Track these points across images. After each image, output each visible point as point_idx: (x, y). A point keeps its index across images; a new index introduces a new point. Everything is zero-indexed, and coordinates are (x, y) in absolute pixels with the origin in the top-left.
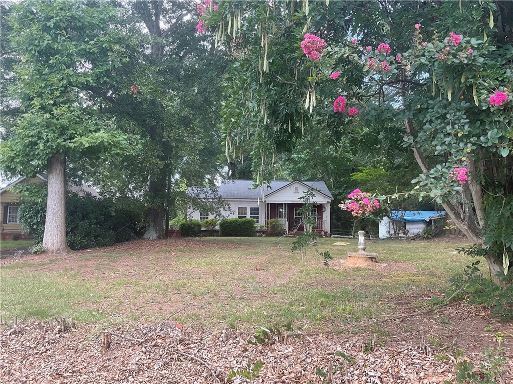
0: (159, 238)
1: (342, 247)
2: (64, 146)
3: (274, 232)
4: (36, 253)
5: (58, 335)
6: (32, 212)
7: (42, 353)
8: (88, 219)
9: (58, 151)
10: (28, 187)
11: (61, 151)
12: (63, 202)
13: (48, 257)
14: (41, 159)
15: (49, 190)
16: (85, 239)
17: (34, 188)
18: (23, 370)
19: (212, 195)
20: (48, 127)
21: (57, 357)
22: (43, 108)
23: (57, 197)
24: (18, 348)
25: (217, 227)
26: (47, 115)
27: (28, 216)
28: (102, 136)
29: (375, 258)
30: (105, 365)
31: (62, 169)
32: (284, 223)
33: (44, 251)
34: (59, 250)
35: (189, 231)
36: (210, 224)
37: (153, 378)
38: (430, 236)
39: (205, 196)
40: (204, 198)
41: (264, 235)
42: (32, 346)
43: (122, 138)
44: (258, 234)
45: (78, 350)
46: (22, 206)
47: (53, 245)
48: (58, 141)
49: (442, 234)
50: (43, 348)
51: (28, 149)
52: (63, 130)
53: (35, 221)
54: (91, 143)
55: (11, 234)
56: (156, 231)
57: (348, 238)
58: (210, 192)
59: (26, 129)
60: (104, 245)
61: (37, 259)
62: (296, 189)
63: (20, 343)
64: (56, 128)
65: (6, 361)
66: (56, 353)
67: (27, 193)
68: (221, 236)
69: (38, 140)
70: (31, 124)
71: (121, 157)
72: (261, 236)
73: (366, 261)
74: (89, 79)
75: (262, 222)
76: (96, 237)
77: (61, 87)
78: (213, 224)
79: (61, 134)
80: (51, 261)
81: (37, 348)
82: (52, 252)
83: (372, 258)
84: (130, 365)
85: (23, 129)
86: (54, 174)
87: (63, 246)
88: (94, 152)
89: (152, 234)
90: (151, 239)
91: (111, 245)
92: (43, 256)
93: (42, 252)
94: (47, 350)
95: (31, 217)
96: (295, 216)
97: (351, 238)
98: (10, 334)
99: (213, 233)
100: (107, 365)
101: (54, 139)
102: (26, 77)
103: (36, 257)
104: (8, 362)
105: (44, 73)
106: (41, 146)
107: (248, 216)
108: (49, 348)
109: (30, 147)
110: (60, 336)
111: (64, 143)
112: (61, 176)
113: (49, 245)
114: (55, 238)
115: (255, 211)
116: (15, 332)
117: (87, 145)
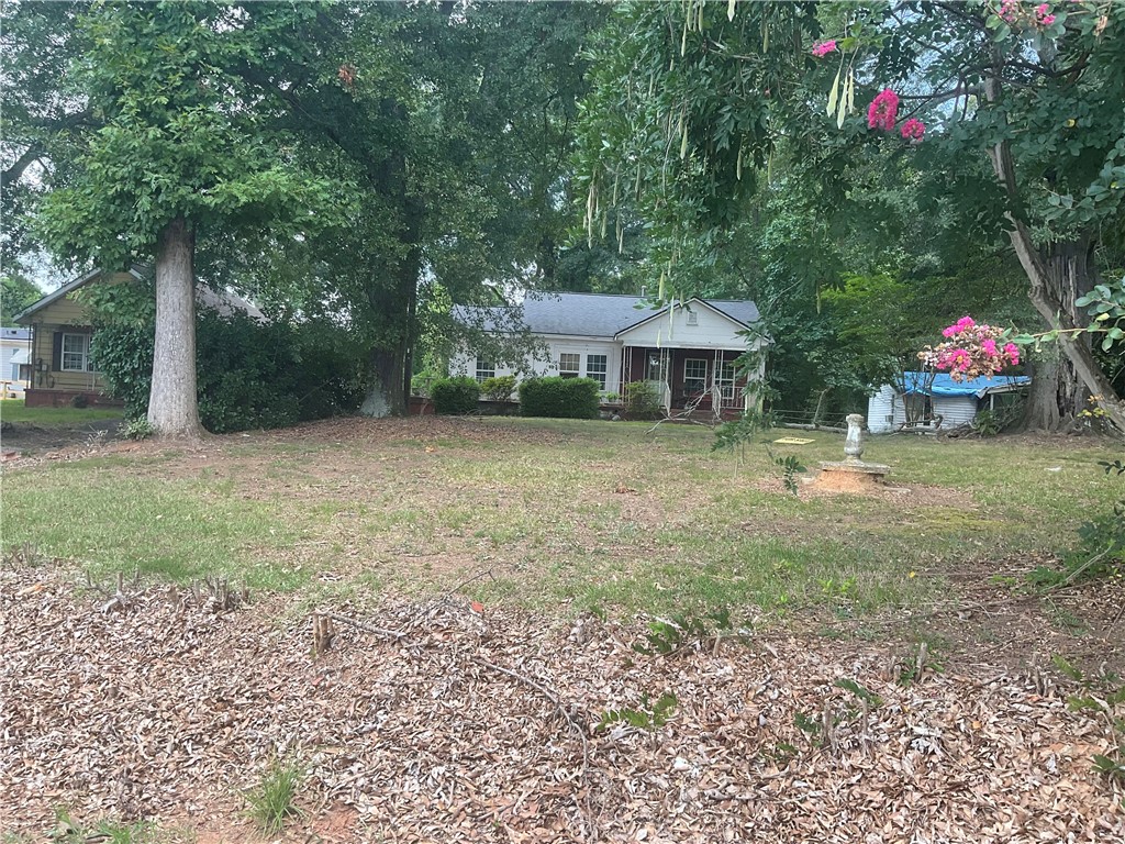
0: (394, 414)
1: (796, 447)
2: (193, 202)
3: (639, 410)
4: (133, 436)
5: (213, 617)
6: (120, 347)
7: (181, 654)
8: (242, 367)
9: (180, 213)
10: (115, 292)
11: (187, 213)
12: (191, 328)
13: (160, 447)
14: (143, 231)
15: (160, 299)
16: (236, 411)
17: (127, 296)
18: (144, 687)
19: (510, 326)
20: (156, 158)
21: (215, 664)
22: (145, 113)
23: (176, 315)
24: (130, 641)
25: (515, 396)
26: (154, 132)
27: (111, 355)
28: (277, 178)
29: (882, 475)
30: (322, 684)
31: (188, 254)
32: (662, 391)
33: (151, 434)
34: (183, 431)
35: (454, 402)
36: (499, 387)
37: (431, 716)
38: (992, 431)
39: (494, 326)
40: (493, 331)
41: (616, 417)
42: (159, 638)
43: (319, 185)
44: (602, 414)
45: (261, 649)
46: (99, 333)
47: (170, 420)
48: (180, 192)
49: (1021, 428)
50: (183, 642)
51: (112, 207)
52: (189, 167)
53: (128, 367)
54: (252, 195)
55: (70, 394)
56: (386, 398)
57: (805, 428)
58: (506, 317)
59: (108, 160)
60: (276, 426)
61: (137, 450)
62: (693, 317)
63: (132, 630)
64: (175, 161)
65: (106, 667)
66: (212, 654)
67: (111, 306)
68: (527, 416)
69: (136, 187)
70: (119, 151)
71: (316, 231)
72: (610, 419)
73: (861, 480)
74: (247, 48)
75: (611, 387)
76: (258, 407)
77: (185, 65)
78: (506, 386)
79: (187, 175)
80: (169, 456)
81: (170, 642)
82: (169, 436)
83: (876, 476)
84: (377, 685)
85: (101, 161)
86: (170, 264)
87: (193, 423)
88: (256, 217)
89: (378, 406)
90: (376, 415)
91: (293, 426)
92: (151, 443)
93: (147, 434)
94: (192, 647)
95: (119, 359)
96: (685, 377)
97: (812, 429)
98: (109, 610)
99: (504, 407)
100: (327, 683)
101: (171, 186)
102: (107, 41)
103: (135, 446)
104: (109, 670)
105: (145, 31)
106: (144, 202)
107: (583, 373)
108: (196, 643)
109: (117, 202)
110: (218, 619)
111: (194, 196)
112: (186, 269)
113: (162, 420)
114: (173, 406)
115: (597, 363)
116: (118, 607)
117: (243, 199)
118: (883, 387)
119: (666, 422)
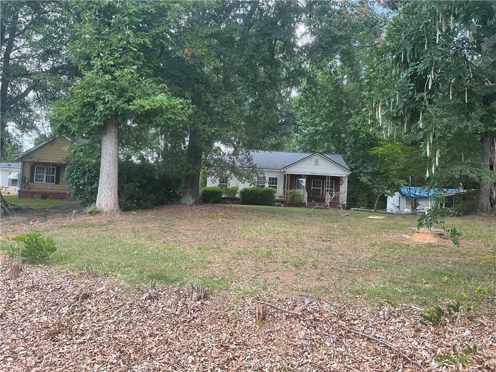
0: (196, 203)
1: (378, 220)
2: (122, 108)
3: (293, 202)
4: (91, 213)
5: (200, 302)
6: (79, 173)
7: (189, 322)
8: (132, 182)
9: (116, 113)
10: (83, 147)
11: (120, 113)
12: (117, 164)
13: (104, 218)
14: (98, 120)
15: (103, 151)
16: (128, 202)
17: (88, 149)
18: (180, 339)
19: (248, 164)
20: (107, 88)
21: (209, 327)
22: (105, 70)
23: (111, 159)
24: (162, 315)
25: (238, 195)
26: (108, 77)
27: (75, 176)
28: (161, 99)
29: (443, 234)
30: (269, 338)
31: (117, 131)
32: (303, 193)
33: (98, 212)
34: (112, 211)
35: (212, 198)
36: (231, 191)
37: (332, 356)
38: (460, 213)
39: (240, 164)
40: (240, 166)
41: (283, 205)
42: (177, 313)
43: (177, 101)
44: (277, 204)
45: (230, 320)
46: (69, 167)
47: (107, 206)
48: (117, 103)
49: (473, 212)
50: (189, 316)
51: (85, 110)
52: (122, 92)
53: (82, 182)
54: (151, 106)
55: (39, 193)
56: (192, 196)
57: (370, 211)
58: (246, 160)
59: (85, 88)
60: (146, 208)
61: (94, 220)
62: (317, 161)
63: (161, 309)
64: (115, 89)
65: (155, 328)
66: (205, 321)
67: (81, 154)
68: (243, 204)
69: (96, 100)
70: (90, 84)
71: (173, 122)
72: (280, 206)
73: (434, 237)
74: (147, 40)
75: (279, 192)
76: (138, 200)
77: (120, 48)
78: (234, 191)
79: (120, 96)
80: (110, 222)
81: (182, 316)
82: (106, 213)
83: (441, 235)
84: (297, 339)
85: (81, 89)
86: (108, 136)
87: (117, 207)
88: (147, 117)
89: (189, 200)
90: (188, 204)
91: (153, 209)
92: (98, 216)
93: (97, 212)
94: (194, 318)
95: (78, 178)
96: (312, 188)
98: (146, 299)
99: (234, 200)
100: (272, 338)
101: (113, 101)
102: (87, 36)
103: (92, 218)
104: (157, 330)
105: (103, 33)
106: (101, 108)
107: (267, 185)
108: (196, 316)
109: (87, 107)
110: (202, 304)
111: (123, 105)
112: (116, 138)
113: (103, 206)
114: (108, 199)
115: (273, 181)
116: (150, 297)
117: (148, 107)
118: (396, 193)
119: (316, 208)
